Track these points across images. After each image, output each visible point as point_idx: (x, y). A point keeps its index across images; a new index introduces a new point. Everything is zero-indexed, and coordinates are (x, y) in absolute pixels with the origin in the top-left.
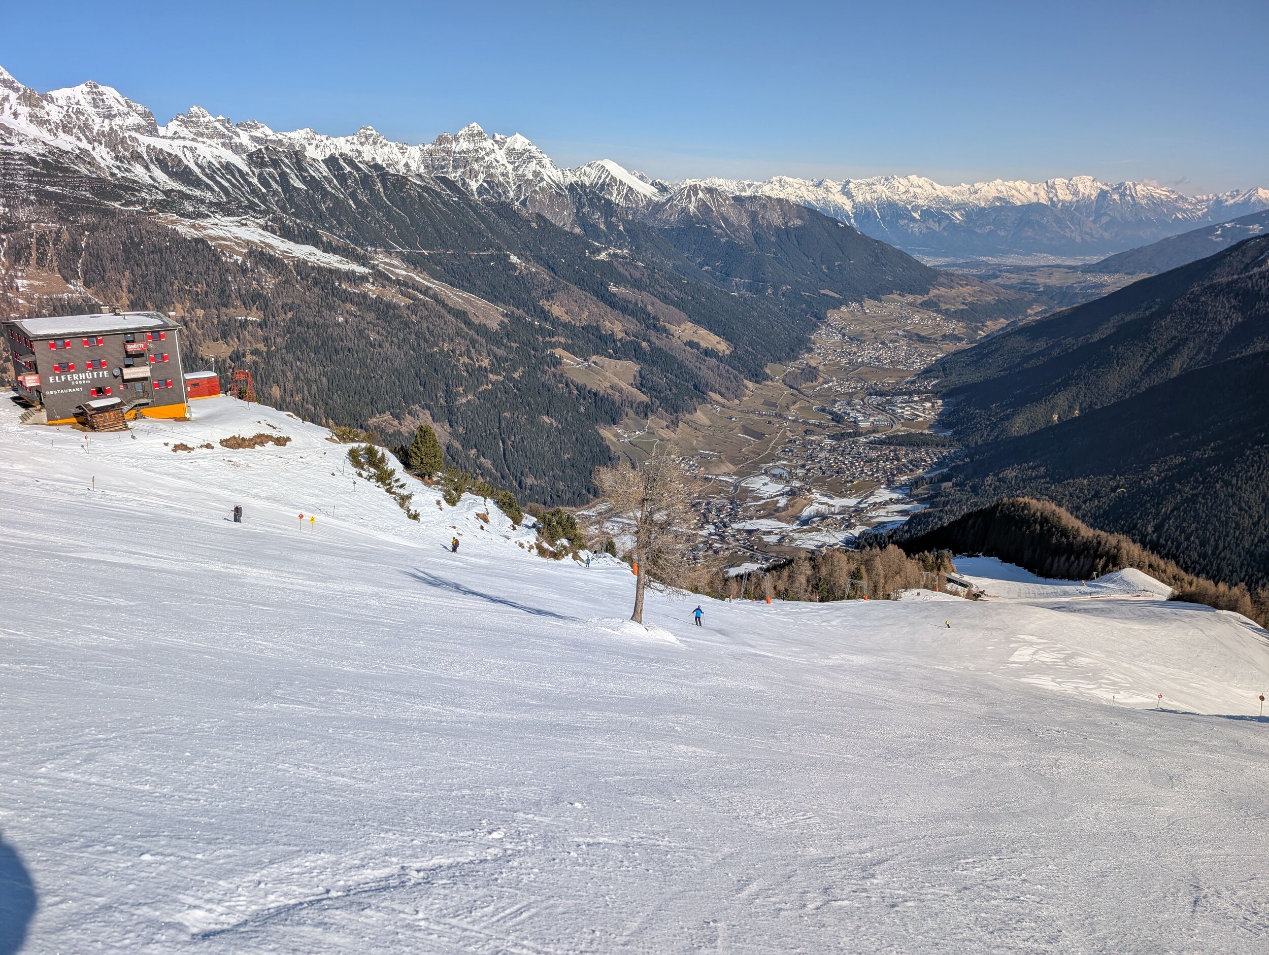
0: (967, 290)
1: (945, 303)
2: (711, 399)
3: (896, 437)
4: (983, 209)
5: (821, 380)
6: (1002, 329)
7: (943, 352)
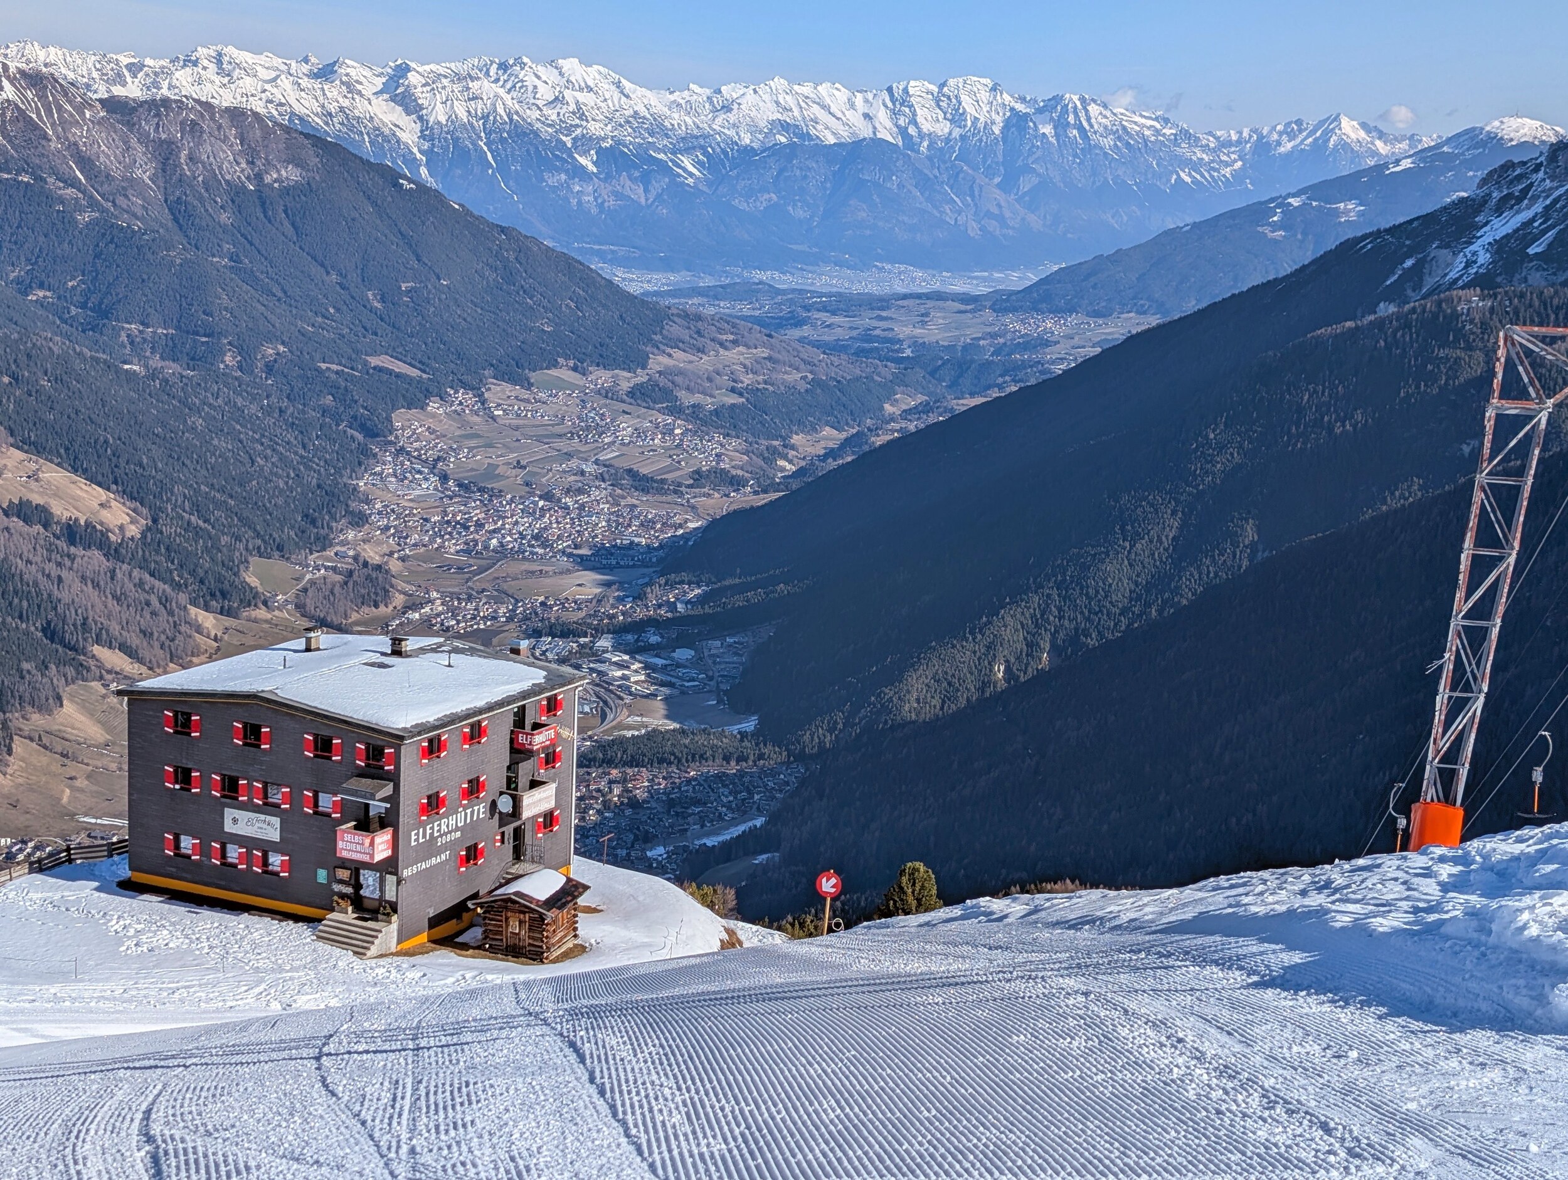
0: (735, 356)
1: (688, 389)
2: (100, 666)
3: (621, 742)
4: (748, 151)
5: (399, 600)
6: (831, 454)
7: (699, 517)
